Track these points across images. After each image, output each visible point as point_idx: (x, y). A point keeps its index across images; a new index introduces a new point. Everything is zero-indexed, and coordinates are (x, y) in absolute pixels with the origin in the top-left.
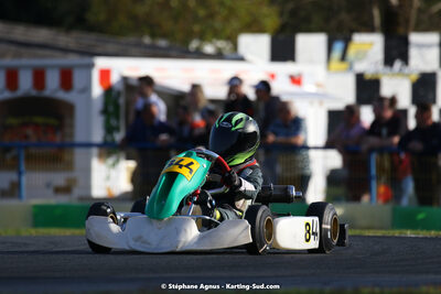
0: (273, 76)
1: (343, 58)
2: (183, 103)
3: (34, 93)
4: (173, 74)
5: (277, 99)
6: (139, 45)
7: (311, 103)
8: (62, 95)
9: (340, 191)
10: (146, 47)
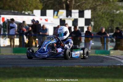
0: (41, 19)
7: (50, 25)
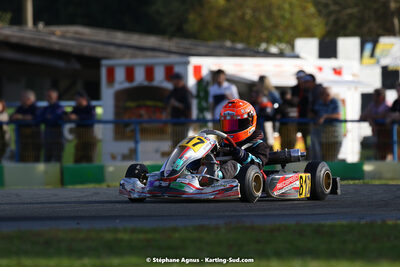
0: (320, 69)
1: (372, 55)
3: (146, 83)
4: (247, 68)
5: (320, 85)
6: (221, 47)
7: (349, 88)
8: (166, 85)
9: (371, 153)
10: (228, 49)
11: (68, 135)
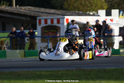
0: (106, 19)
1: (123, 15)
2: (85, 26)
3: (51, 24)
4: (83, 19)
6: (75, 13)
7: (115, 26)
8: (57, 25)
10: (77, 13)
11: (27, 41)
